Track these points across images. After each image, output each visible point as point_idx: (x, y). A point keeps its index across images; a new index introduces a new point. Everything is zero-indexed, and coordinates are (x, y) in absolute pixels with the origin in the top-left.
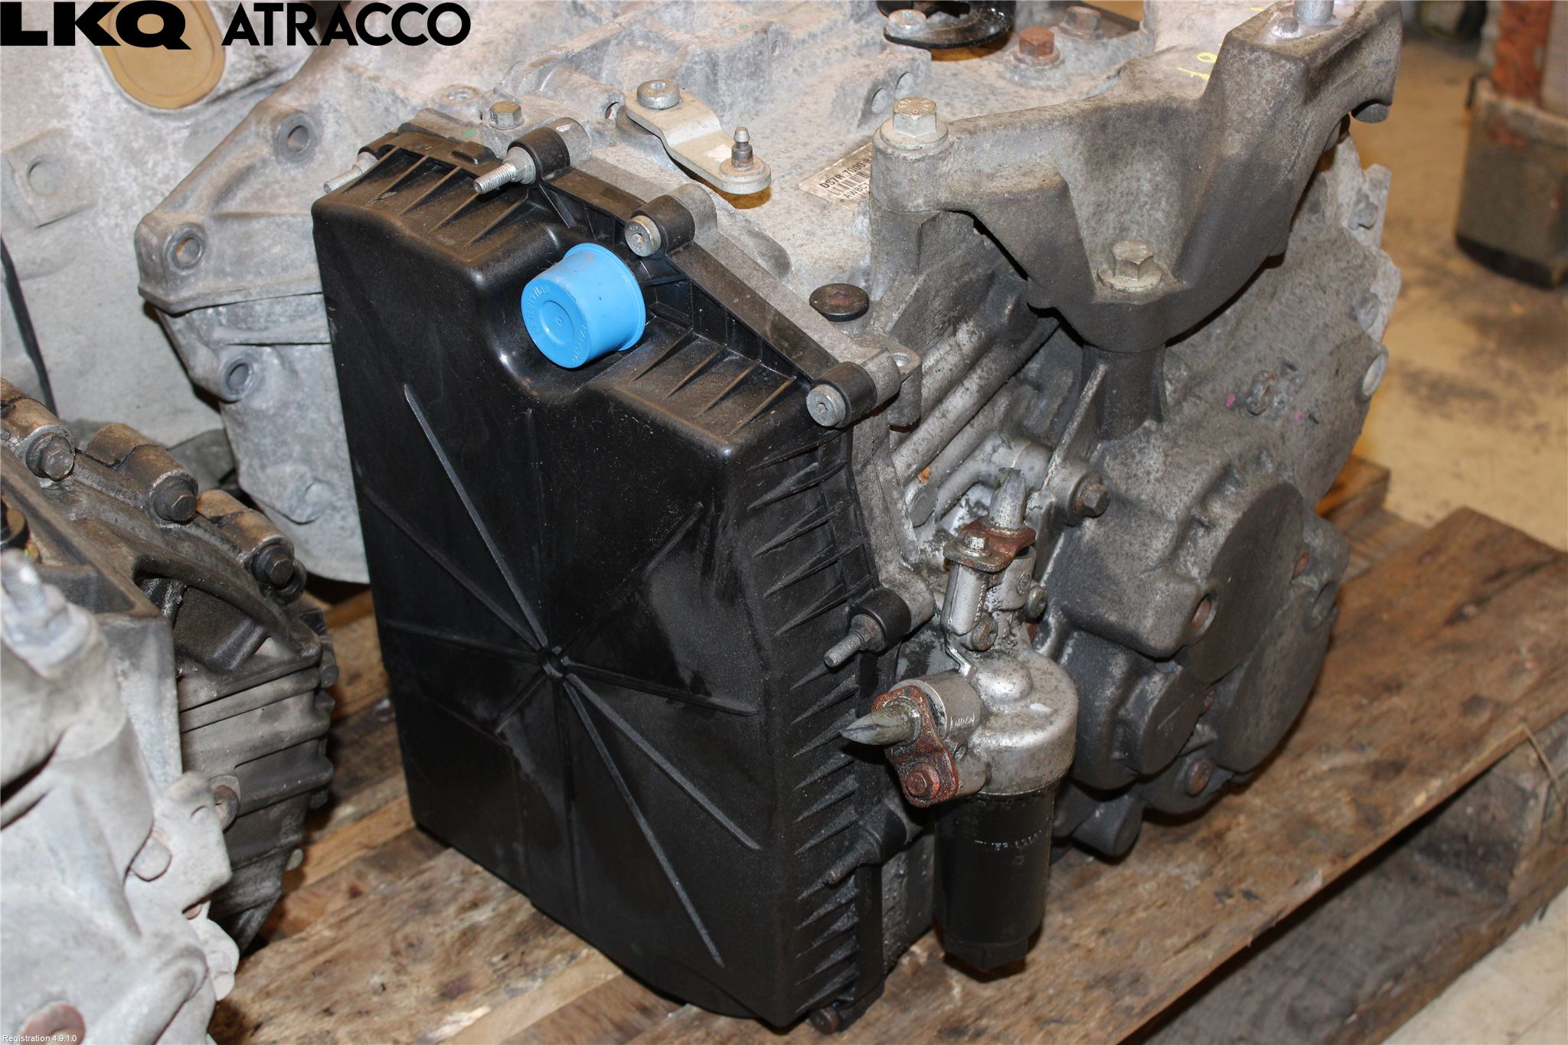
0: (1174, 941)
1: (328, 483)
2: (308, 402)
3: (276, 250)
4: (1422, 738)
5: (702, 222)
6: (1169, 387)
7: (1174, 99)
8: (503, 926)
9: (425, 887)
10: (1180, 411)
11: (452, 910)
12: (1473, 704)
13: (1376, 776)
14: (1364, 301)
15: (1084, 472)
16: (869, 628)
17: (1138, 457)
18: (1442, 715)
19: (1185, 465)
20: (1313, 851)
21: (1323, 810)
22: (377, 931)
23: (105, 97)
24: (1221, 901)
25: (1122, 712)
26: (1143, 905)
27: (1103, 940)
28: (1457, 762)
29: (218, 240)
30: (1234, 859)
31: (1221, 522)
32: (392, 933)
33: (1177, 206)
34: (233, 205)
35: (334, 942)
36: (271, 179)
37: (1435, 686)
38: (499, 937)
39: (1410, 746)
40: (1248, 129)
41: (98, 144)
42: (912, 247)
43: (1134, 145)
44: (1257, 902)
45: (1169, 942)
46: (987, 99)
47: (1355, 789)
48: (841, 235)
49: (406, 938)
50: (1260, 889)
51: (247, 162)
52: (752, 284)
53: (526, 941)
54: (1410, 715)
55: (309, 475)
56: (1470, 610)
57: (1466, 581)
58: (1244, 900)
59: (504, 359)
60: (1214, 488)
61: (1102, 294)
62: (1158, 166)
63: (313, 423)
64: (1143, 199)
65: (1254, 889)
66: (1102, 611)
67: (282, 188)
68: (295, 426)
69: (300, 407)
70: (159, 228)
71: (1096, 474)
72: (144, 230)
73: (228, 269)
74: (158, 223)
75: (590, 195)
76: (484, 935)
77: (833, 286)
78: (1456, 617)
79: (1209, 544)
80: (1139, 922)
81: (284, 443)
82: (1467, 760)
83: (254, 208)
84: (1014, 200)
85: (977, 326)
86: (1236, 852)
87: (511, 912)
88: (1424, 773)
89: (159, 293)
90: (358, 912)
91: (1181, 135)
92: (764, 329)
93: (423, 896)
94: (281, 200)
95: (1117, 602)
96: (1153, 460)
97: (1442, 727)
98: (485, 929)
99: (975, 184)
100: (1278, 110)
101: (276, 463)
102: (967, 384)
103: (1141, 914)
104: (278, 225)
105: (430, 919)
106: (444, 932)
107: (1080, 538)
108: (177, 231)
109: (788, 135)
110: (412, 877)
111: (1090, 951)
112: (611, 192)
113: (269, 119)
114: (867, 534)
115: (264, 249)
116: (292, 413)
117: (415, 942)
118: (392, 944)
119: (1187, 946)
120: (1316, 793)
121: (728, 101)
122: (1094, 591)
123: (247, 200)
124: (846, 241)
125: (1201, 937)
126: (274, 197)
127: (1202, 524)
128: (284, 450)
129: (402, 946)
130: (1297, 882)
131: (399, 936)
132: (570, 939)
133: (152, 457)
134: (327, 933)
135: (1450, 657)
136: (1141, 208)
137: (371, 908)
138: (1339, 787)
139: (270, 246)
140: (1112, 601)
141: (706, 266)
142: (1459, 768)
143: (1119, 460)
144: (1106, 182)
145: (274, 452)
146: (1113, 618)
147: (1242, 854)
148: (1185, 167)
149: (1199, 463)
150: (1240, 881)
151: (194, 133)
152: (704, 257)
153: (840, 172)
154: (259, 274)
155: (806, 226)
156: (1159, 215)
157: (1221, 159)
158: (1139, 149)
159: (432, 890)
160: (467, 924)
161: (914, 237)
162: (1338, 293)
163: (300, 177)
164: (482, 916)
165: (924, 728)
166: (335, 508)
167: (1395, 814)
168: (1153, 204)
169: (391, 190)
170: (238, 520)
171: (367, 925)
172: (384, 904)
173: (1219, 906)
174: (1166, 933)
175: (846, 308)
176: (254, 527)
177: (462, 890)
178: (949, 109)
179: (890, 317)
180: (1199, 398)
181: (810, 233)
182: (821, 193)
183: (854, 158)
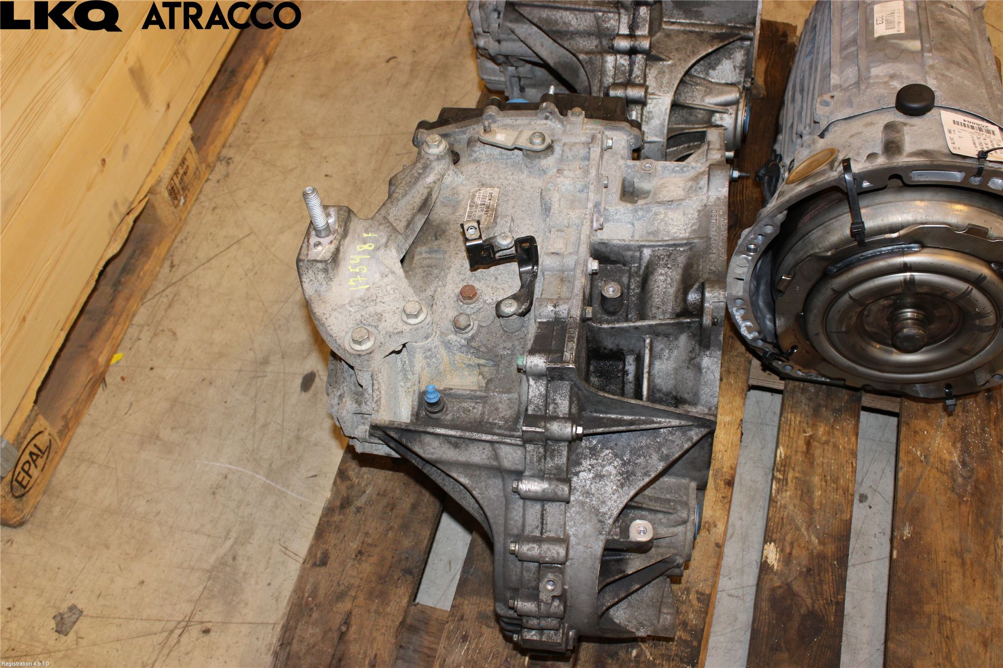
153: (491, 201)
182: (489, 190)
183: (492, 210)
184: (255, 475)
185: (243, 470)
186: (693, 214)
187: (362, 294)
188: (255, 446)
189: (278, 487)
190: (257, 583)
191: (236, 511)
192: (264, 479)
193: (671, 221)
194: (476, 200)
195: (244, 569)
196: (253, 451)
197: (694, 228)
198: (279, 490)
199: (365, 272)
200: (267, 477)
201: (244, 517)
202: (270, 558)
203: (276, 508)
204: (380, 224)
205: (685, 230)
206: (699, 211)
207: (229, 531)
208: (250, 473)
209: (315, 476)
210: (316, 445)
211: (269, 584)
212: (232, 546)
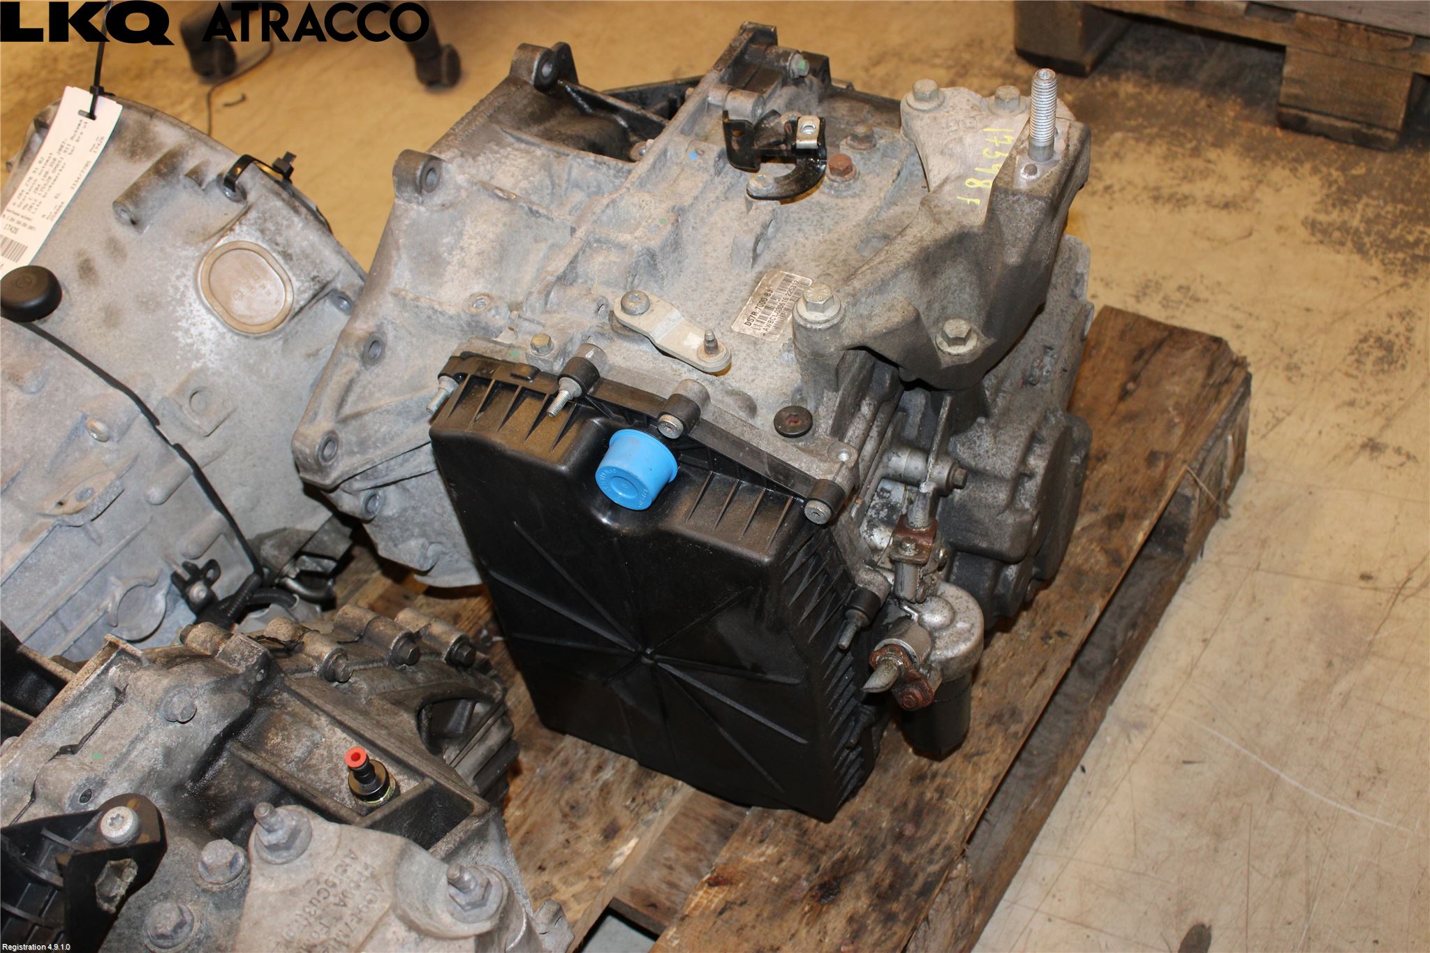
0: (1027, 679)
1: (440, 543)
2: (419, 504)
3: (384, 429)
4: (1129, 491)
5: (703, 405)
6: (987, 393)
7: (964, 227)
8: (623, 778)
9: (565, 763)
10: (996, 405)
11: (587, 775)
12: (1152, 458)
13: (1110, 527)
14: (1077, 282)
15: (950, 464)
16: (858, 616)
17: (978, 443)
18: (1136, 471)
19: (1008, 441)
20: (1089, 592)
21: (1086, 560)
22: (547, 803)
23: (222, 336)
24: (1046, 643)
25: (996, 592)
26: (1001, 659)
27: (985, 690)
28: (1155, 504)
29: (347, 435)
30: (1045, 610)
31: (1037, 470)
32: (557, 802)
33: (977, 291)
34: (348, 410)
35: (525, 818)
36: (365, 382)
37: (1125, 451)
38: (624, 787)
39: (1124, 500)
40: (1021, 244)
41: (227, 368)
42: (832, 377)
43: (945, 262)
44: (1067, 638)
45: (1024, 680)
46: (822, 218)
47: (1101, 540)
48: (775, 366)
49: (567, 803)
50: (1065, 629)
51: (348, 377)
52: (746, 437)
53: (641, 785)
54: (1118, 477)
55: (426, 542)
56: (1131, 386)
57: (1122, 365)
58: (1060, 639)
59: (605, 520)
60: (1028, 450)
61: (945, 362)
62: (960, 268)
63: (424, 515)
64: (953, 288)
65: (1062, 629)
66: (976, 542)
67: (374, 386)
68: (413, 519)
69: (414, 508)
70: (308, 441)
71: (958, 463)
72: (297, 444)
73: (356, 450)
74: (306, 437)
75: (624, 401)
76: (614, 787)
77: (785, 409)
78: (1124, 394)
79: (1032, 486)
80: (1003, 670)
81: (407, 530)
82: (1159, 501)
83: (361, 407)
84: (891, 332)
85: (872, 398)
86: (1044, 605)
87: (624, 766)
88: (1138, 517)
89: (317, 479)
90: (531, 793)
91: (973, 249)
92: (763, 470)
93: (566, 770)
94: (377, 395)
95: (985, 535)
96: (986, 443)
97: (1138, 480)
98: (613, 783)
99: (862, 327)
100: (1038, 231)
101: (404, 541)
102: (871, 434)
103: (1003, 665)
104: (381, 413)
105: (577, 786)
106: (589, 793)
107: (952, 499)
108: (319, 441)
109: (707, 284)
110: (554, 758)
111: (981, 699)
112: (635, 393)
113: (353, 344)
114: (845, 562)
115: (376, 432)
116: (410, 512)
117: (574, 804)
118: (561, 810)
119: (1036, 680)
120: (1079, 549)
121: (664, 273)
122: (969, 531)
123: (355, 403)
124: (780, 369)
125: (1042, 671)
126: (371, 394)
127: (1026, 475)
128: (408, 533)
129: (567, 809)
130: (1086, 617)
131: (563, 803)
132: (666, 778)
133: (382, 628)
134: (518, 813)
135: (1129, 426)
136: (953, 294)
137: (538, 787)
138: (1091, 541)
139: (379, 428)
140: (981, 535)
141: (714, 435)
142: (1158, 507)
143: (966, 447)
144: (932, 288)
145: (402, 536)
146: (984, 545)
147: (1048, 606)
148: (980, 268)
149: (1016, 438)
150: (1053, 625)
151: (286, 341)
152: (713, 429)
153: (754, 310)
154: (376, 447)
155: (750, 364)
156: (966, 296)
157: (1005, 265)
158: (948, 262)
159: (570, 765)
160: (600, 783)
161: (833, 372)
162: (1062, 284)
163: (380, 372)
164: (607, 774)
165: (907, 669)
166: (444, 553)
167: (1129, 552)
168: (961, 290)
169: (480, 411)
170: (430, 630)
171: (540, 801)
172: (544, 783)
173: (1046, 647)
174: (1021, 675)
175: (801, 427)
176: (443, 633)
177: (588, 759)
178: (801, 234)
179: (827, 423)
180: (1004, 392)
181: (754, 369)
182: (749, 331)
183: (758, 294)
184: (1301, 787)
185: (1325, 800)
186: (483, 164)
187: (996, 122)
188: (1304, 839)
189: (1255, 758)
190: (1288, 624)
191: (1332, 734)
192: (1282, 775)
193: (517, 173)
194: (778, 319)
195: (1312, 647)
196: (1307, 830)
197: (496, 148)
198: (1254, 752)
199: (987, 149)
200: (1277, 778)
201: (1318, 722)
202: (1268, 654)
203: (1258, 725)
204: (949, 213)
205: (507, 157)
206: (474, 158)
207: (1343, 705)
208: (1312, 792)
209: (1185, 762)
210: (1183, 816)
211: (1267, 619)
212: (1335, 682)
